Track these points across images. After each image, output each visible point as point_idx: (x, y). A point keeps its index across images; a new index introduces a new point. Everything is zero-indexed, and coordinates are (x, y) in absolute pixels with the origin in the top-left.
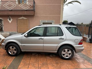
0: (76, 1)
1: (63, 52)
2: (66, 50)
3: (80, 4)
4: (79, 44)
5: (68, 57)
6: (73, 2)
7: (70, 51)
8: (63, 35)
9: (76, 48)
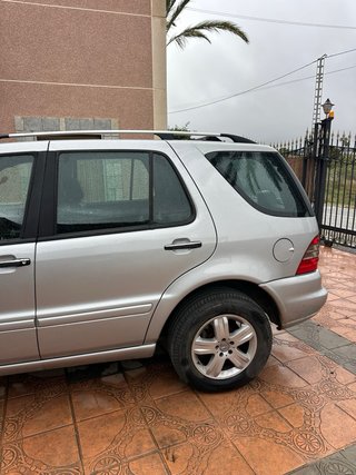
0: (226, 26)
1: (198, 340)
2: (221, 323)
3: (247, 41)
4: (300, 272)
5: (234, 372)
6: (208, 26)
7: (246, 327)
8: (191, 215)
9: (285, 303)
